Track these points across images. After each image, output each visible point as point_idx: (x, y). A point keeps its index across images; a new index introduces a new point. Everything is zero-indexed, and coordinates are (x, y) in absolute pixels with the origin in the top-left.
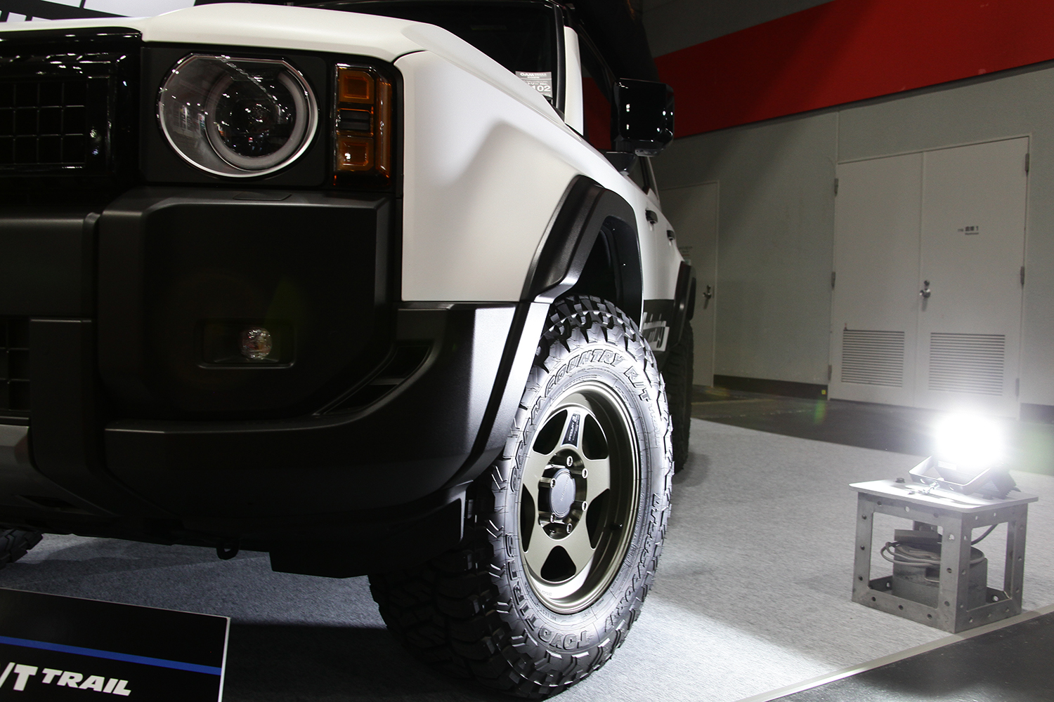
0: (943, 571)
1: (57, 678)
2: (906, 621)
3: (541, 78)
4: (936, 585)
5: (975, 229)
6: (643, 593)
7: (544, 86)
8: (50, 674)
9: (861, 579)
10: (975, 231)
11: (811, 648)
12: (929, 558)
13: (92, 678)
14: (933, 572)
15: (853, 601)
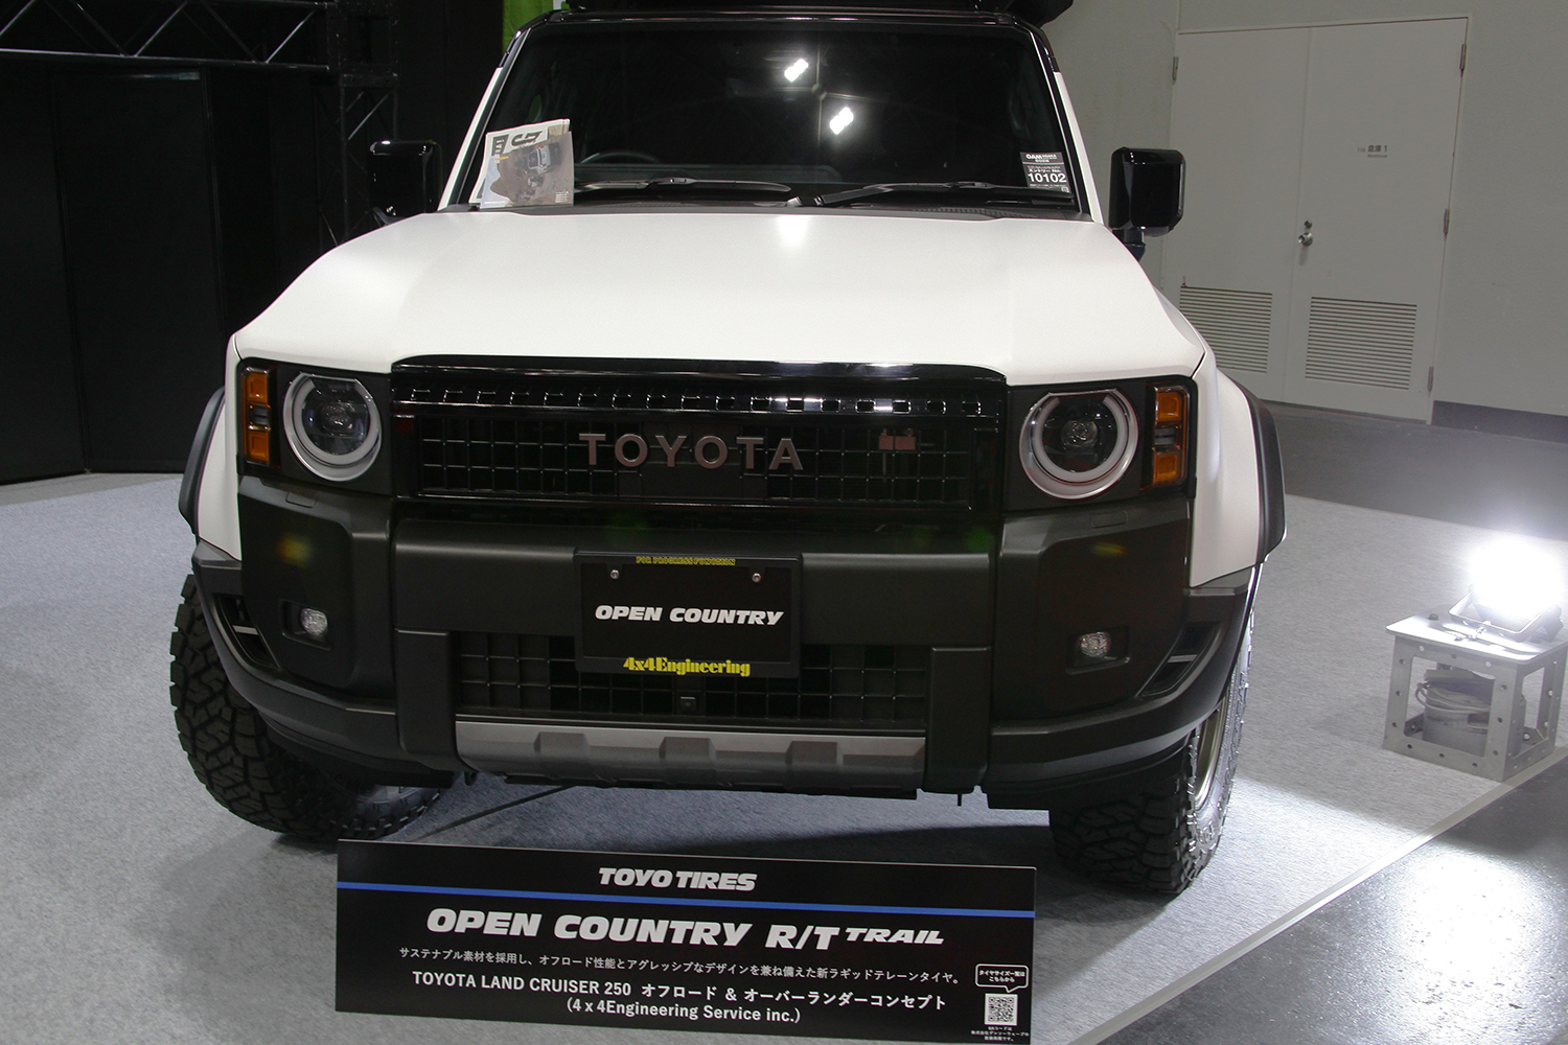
0: (1493, 719)
1: (862, 936)
2: (1449, 770)
3: (1051, 161)
4: (1485, 732)
5: (1383, 149)
6: (1233, 772)
7: (1057, 174)
8: (854, 934)
9: (1394, 724)
10: (1382, 152)
11: (1378, 811)
12: (1468, 703)
13: (901, 932)
14: (1480, 719)
15: (1384, 747)
